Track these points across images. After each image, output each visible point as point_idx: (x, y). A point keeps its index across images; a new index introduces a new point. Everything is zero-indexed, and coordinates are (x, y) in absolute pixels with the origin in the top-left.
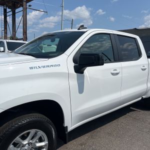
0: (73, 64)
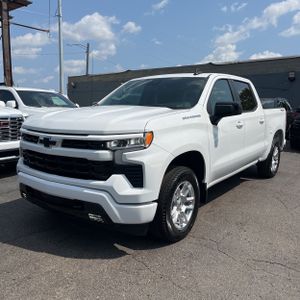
0: (208, 115)
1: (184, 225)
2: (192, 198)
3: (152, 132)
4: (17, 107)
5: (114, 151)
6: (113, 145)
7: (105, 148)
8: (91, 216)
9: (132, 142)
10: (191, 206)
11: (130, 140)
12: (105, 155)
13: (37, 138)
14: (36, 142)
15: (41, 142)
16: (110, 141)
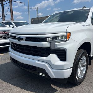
1: (83, 76)
2: (86, 64)
3: (70, 32)
4: (13, 27)
5: (50, 43)
6: (50, 39)
7: (46, 41)
8: (40, 74)
9: (60, 38)
10: (85, 67)
11: (59, 36)
12: (46, 45)
13: (15, 37)
14: (15, 39)
15: (17, 39)
16: (49, 37)
